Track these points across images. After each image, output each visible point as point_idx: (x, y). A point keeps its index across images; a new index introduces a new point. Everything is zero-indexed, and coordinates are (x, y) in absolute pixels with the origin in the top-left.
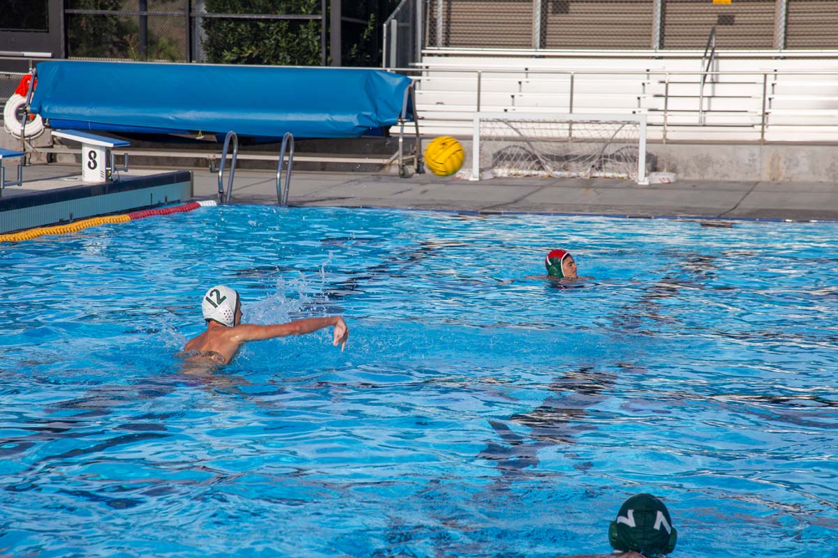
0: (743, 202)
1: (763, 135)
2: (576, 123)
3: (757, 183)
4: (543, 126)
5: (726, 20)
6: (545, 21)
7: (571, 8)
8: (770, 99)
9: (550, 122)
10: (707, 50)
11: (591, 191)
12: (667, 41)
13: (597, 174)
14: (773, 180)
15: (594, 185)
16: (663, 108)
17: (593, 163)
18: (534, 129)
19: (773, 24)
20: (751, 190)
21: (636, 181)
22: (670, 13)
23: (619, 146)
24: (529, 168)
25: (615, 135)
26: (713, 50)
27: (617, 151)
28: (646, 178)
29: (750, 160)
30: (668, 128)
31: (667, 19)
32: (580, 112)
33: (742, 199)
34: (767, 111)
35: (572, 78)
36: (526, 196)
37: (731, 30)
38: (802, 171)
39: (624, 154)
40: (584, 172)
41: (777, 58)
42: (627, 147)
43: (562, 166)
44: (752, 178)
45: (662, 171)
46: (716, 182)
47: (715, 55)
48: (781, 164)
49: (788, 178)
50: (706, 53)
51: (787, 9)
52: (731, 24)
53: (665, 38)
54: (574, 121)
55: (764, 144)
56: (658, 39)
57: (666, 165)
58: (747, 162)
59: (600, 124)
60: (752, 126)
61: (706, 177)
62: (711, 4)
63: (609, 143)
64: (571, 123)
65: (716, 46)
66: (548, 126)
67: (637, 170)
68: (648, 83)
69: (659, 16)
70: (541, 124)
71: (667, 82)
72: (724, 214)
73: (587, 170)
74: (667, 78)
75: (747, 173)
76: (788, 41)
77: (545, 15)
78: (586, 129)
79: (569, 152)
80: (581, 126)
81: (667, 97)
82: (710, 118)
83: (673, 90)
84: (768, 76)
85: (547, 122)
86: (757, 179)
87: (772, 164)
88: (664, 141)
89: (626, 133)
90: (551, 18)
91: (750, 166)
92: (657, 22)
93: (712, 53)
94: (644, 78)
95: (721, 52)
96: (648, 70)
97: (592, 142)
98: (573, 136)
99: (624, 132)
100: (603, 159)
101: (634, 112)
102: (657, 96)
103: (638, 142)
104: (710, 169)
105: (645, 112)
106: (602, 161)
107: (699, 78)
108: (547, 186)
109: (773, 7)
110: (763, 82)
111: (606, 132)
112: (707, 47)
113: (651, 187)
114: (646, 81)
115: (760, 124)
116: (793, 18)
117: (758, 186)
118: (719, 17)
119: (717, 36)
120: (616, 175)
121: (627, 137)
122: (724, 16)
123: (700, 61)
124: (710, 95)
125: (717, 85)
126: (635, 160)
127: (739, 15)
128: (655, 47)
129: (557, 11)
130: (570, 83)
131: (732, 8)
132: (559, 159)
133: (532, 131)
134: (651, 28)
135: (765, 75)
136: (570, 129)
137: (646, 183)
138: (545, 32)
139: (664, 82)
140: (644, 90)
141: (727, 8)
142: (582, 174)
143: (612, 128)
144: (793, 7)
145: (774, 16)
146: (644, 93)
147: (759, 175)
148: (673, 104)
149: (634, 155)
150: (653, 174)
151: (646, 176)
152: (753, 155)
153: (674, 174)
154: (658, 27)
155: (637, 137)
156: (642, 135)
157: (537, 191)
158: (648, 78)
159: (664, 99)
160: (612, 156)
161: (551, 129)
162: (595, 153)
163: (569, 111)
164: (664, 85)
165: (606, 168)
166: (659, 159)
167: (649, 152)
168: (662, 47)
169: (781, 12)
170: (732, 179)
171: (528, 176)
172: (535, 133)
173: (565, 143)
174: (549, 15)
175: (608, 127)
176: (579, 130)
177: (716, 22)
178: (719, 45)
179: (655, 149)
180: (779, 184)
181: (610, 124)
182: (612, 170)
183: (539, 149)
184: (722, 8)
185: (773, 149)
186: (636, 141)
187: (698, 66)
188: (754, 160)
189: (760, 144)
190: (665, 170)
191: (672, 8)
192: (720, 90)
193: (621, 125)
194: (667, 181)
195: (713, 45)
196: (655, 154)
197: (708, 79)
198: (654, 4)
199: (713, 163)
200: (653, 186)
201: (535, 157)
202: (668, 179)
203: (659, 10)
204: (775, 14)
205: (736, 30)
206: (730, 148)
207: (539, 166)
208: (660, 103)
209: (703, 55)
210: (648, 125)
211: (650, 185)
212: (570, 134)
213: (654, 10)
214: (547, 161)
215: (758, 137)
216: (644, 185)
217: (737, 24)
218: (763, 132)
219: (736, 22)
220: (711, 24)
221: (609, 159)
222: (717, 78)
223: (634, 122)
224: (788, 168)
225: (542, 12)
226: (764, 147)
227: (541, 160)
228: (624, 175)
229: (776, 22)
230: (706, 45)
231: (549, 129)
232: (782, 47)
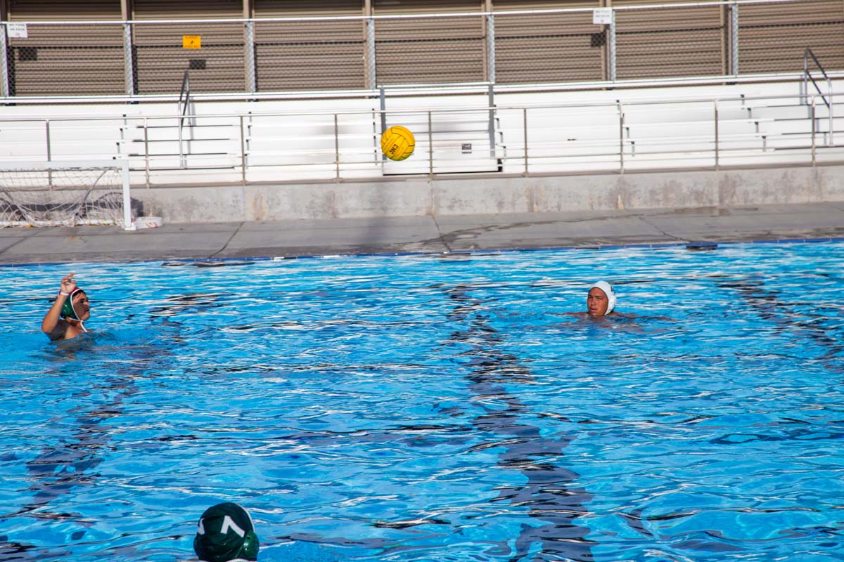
0: (230, 243)
1: (244, 176)
2: (56, 170)
3: (242, 223)
4: (21, 175)
5: (198, 64)
6: (13, 68)
7: (38, 54)
8: (247, 141)
9: (28, 171)
10: (182, 94)
11: (77, 239)
12: (141, 86)
13: (82, 222)
14: (258, 219)
15: (79, 233)
16: (144, 153)
17: (77, 210)
18: (11, 178)
19: (243, 67)
20: (237, 231)
21: (123, 227)
22: (141, 58)
23: (102, 193)
24: (9, 218)
25: (97, 181)
26: (188, 94)
27: (100, 198)
28: (133, 224)
29: (234, 201)
30: (151, 173)
31: (139, 64)
32: (58, 160)
33: (230, 240)
34: (245, 152)
35: (48, 125)
36: (8, 248)
37: (203, 74)
38: (285, 209)
39: (109, 200)
40: (68, 220)
41: (250, 100)
42: (111, 194)
43: (44, 215)
44: (237, 219)
45: (148, 216)
46: (203, 224)
47: (190, 98)
48: (264, 204)
49: (271, 217)
50: (181, 97)
51: (255, 53)
52: (203, 68)
53: (139, 83)
54: (53, 168)
55: (247, 185)
56: (132, 83)
57: (151, 209)
58: (231, 203)
59: (81, 171)
60: (233, 168)
61: (192, 220)
62: (181, 49)
63: (93, 189)
64: (50, 171)
65: (190, 90)
66: (26, 174)
67: (123, 216)
68: (126, 129)
69: (130, 61)
70: (18, 173)
71: (145, 127)
72: (214, 255)
73: (71, 218)
74: (145, 123)
75: (232, 214)
76: (259, 84)
77: (12, 62)
78: (67, 177)
79: (50, 201)
80: (61, 174)
81: (146, 141)
82: (191, 161)
83: (152, 135)
84: (244, 118)
85: (25, 171)
86: (242, 219)
87: (255, 204)
88: (148, 186)
89: (108, 179)
90: (18, 65)
91: (235, 207)
92: (130, 67)
93: (187, 97)
94: (121, 124)
95: (196, 96)
96: (124, 116)
97: (73, 190)
98: (53, 184)
99: (106, 179)
100: (86, 206)
101: (114, 158)
102: (135, 141)
103: (122, 188)
104: (195, 212)
105: (125, 157)
106: (86, 208)
107: (177, 122)
108: (30, 237)
109: (242, 51)
110: (239, 124)
111: (88, 179)
112: (182, 91)
113: (138, 232)
114: (123, 127)
115: (241, 166)
116: (262, 62)
117: (244, 226)
118: (190, 61)
119: (189, 79)
120: (102, 222)
121: (110, 183)
122: (195, 61)
123: (176, 105)
124: (189, 139)
125: (194, 128)
126: (120, 206)
127: (210, 59)
128: (129, 92)
129: (25, 57)
130: (45, 131)
131: (202, 52)
132: (41, 208)
133: (10, 180)
134: (124, 73)
135: (242, 117)
136: (50, 178)
137: (133, 228)
138: (13, 79)
139: (143, 127)
140: (122, 135)
141: (197, 52)
142: (66, 222)
143: (94, 175)
144: (261, 51)
145: (243, 60)
146: (122, 138)
147: (244, 215)
148: (153, 149)
149: (119, 201)
150: (140, 219)
151: (132, 221)
152: (236, 196)
153: (160, 218)
154: (131, 72)
155: (120, 183)
156: (125, 180)
157: (21, 241)
158: (126, 124)
159: (144, 144)
160: (96, 203)
161: (30, 178)
162: (78, 201)
163: (47, 159)
164: (143, 129)
165: (90, 215)
166: (144, 204)
167: (133, 197)
168: (136, 91)
169: (250, 56)
170: (218, 220)
171: (8, 227)
172: (13, 182)
173: (46, 192)
174: (16, 61)
175: (89, 173)
176: (59, 177)
177: (188, 67)
178: (193, 88)
179: (139, 195)
180: (263, 223)
181: (92, 170)
182: (97, 217)
183: (19, 199)
184: (193, 52)
185: (256, 188)
186: (120, 187)
187: (175, 110)
188: (237, 201)
189: (242, 185)
190: (151, 214)
191: (143, 53)
192: (198, 133)
193: (103, 172)
194: (154, 226)
195: (188, 90)
196: (140, 200)
197: (186, 121)
198: (125, 49)
199: (198, 205)
200: (140, 232)
201: (14, 207)
202: (155, 224)
203: (130, 55)
204: (245, 58)
205: (208, 73)
206: (213, 190)
207: (19, 216)
208: (140, 149)
209: (178, 99)
210: (131, 170)
211: (137, 230)
212: (50, 183)
213: (125, 55)
214: (27, 211)
215: (239, 178)
216: (131, 231)
217: (209, 68)
218: (244, 173)
219: (207, 66)
220: (183, 69)
221: (93, 206)
222: (194, 121)
223: (115, 167)
224: (270, 207)
225: (8, 59)
226: (247, 188)
227: (21, 209)
228: (110, 222)
229: (245, 65)
230: (180, 89)
231: (27, 178)
232: (254, 90)
